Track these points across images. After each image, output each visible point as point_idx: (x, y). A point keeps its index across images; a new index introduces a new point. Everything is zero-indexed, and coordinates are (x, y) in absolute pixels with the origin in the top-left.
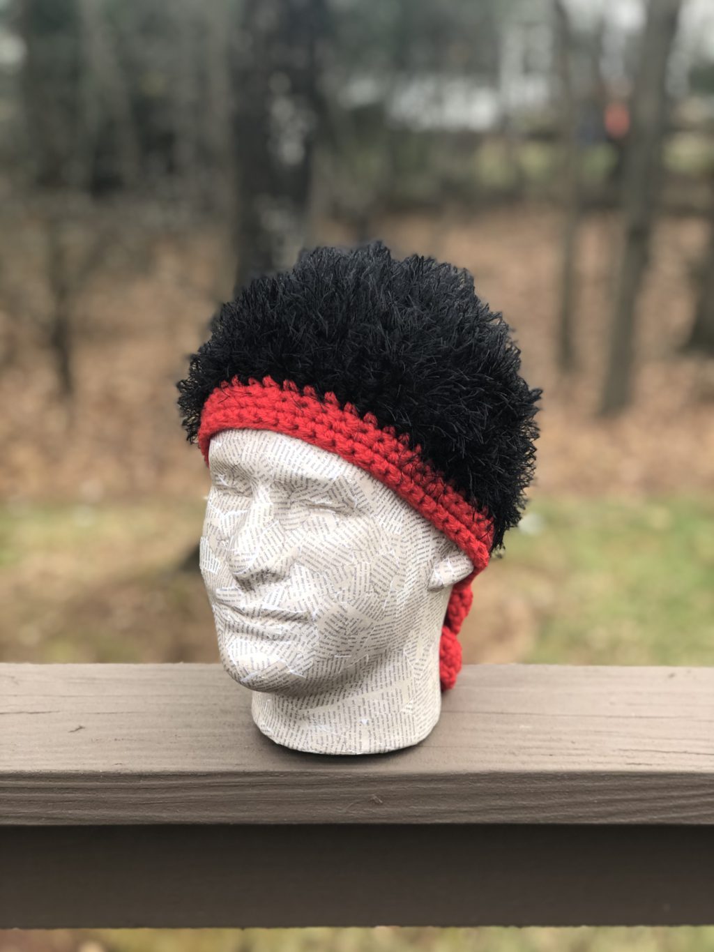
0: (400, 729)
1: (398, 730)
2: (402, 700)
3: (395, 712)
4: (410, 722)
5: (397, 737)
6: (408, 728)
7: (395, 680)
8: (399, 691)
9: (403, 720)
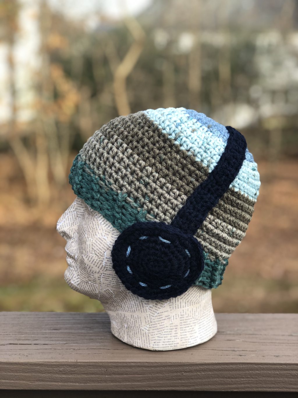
0: (140, 338)
1: (139, 337)
2: (141, 323)
3: (137, 327)
4: (146, 336)
5: (138, 341)
6: (145, 339)
7: (137, 310)
8: (139, 317)
9: (142, 333)
